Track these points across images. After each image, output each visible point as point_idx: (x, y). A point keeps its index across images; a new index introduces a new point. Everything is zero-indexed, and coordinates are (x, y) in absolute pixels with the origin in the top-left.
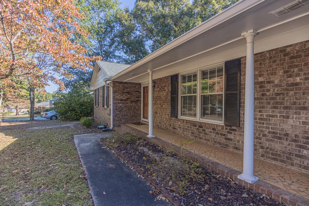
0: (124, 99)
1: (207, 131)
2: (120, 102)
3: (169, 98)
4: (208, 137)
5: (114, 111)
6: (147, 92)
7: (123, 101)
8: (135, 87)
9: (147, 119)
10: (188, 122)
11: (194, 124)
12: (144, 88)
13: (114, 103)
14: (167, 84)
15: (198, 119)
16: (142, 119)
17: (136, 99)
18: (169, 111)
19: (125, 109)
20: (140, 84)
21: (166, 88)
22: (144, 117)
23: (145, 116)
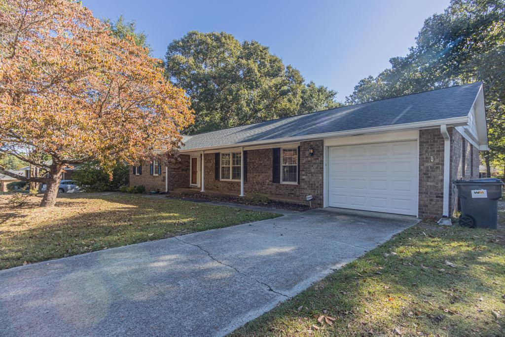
0: (176, 168)
1: (235, 186)
2: (173, 170)
3: (214, 168)
4: (235, 189)
5: (168, 178)
6: (196, 162)
7: (176, 170)
8: (185, 158)
9: (196, 183)
10: (225, 182)
11: (229, 183)
12: (192, 159)
13: (168, 171)
14: (212, 158)
15: (231, 180)
16: (191, 184)
17: (186, 168)
18: (214, 176)
19: (177, 176)
20: (189, 156)
21: (212, 161)
22: (192, 183)
23: (194, 181)
